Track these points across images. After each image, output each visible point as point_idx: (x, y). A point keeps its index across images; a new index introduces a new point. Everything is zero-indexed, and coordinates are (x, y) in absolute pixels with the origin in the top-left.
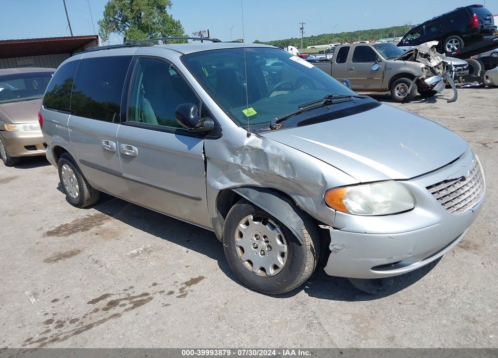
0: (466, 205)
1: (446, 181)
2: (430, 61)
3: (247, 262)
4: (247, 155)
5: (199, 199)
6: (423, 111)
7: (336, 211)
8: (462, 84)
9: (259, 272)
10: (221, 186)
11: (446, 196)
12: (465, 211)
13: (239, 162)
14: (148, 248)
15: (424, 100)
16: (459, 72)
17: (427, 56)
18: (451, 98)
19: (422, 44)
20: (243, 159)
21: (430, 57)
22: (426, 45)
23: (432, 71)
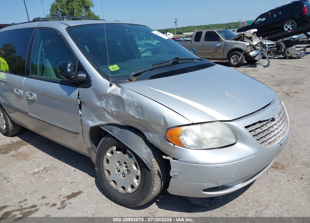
0: (276, 139)
1: (260, 122)
2: (252, 42)
3: (112, 182)
4: (110, 100)
5: (77, 134)
6: (249, 72)
7: (174, 145)
8: (272, 56)
9: (121, 190)
10: (92, 124)
11: (260, 133)
12: (275, 144)
13: (104, 105)
14: (47, 168)
15: (249, 65)
16: (271, 49)
17: (250, 38)
18: (265, 65)
19: (247, 31)
20: (107, 103)
21: (253, 39)
22: (250, 31)
23: (254, 48)
